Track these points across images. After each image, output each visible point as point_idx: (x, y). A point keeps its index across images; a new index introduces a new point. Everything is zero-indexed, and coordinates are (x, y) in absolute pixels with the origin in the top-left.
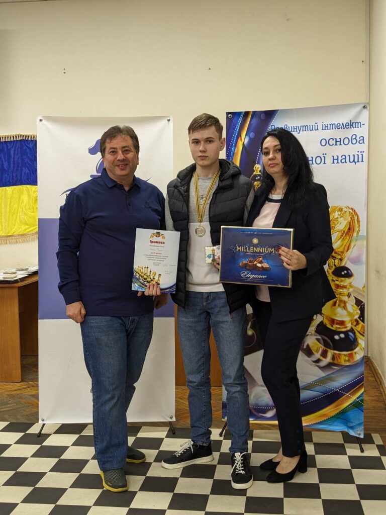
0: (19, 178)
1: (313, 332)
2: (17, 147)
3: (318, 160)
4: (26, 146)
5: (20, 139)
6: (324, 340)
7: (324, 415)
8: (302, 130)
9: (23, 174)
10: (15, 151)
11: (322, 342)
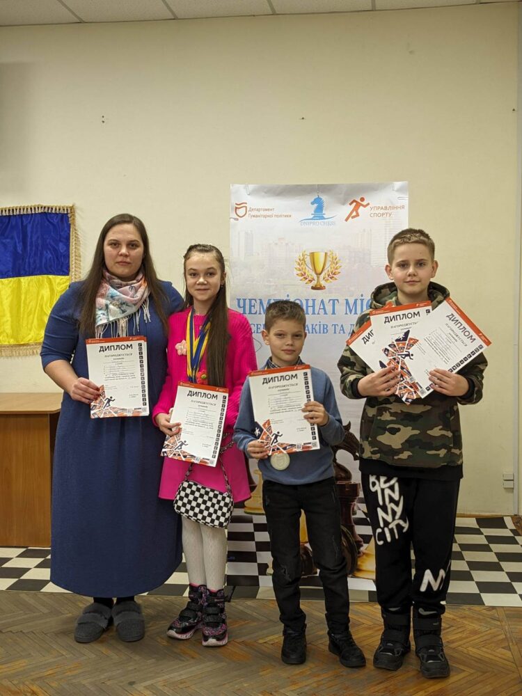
0: (38, 265)
2: (36, 222)
4: (48, 221)
5: (40, 211)
9: (44, 261)
10: (32, 227)
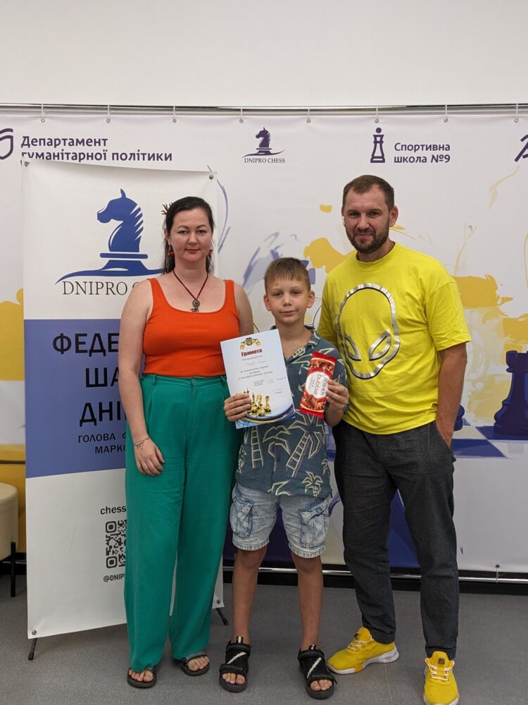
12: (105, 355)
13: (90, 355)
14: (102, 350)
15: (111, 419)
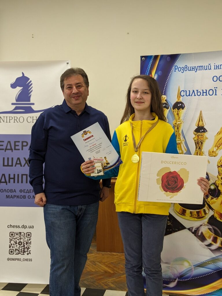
1: (206, 223)
3: (211, 92)
6: (214, 229)
7: (213, 288)
8: (198, 69)
11: (213, 231)
12: (12, 151)
13: (5, 151)
14: (11, 149)
15: (14, 182)
